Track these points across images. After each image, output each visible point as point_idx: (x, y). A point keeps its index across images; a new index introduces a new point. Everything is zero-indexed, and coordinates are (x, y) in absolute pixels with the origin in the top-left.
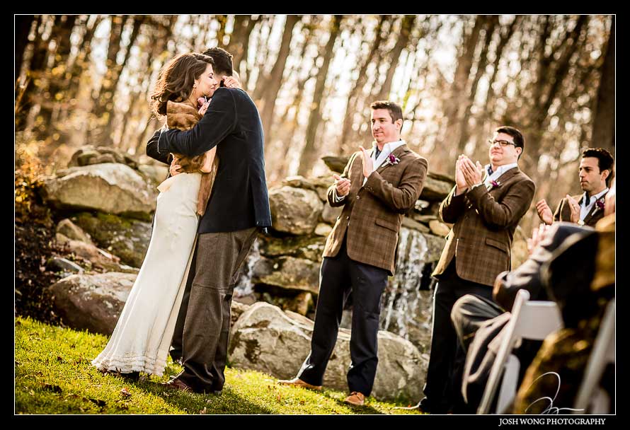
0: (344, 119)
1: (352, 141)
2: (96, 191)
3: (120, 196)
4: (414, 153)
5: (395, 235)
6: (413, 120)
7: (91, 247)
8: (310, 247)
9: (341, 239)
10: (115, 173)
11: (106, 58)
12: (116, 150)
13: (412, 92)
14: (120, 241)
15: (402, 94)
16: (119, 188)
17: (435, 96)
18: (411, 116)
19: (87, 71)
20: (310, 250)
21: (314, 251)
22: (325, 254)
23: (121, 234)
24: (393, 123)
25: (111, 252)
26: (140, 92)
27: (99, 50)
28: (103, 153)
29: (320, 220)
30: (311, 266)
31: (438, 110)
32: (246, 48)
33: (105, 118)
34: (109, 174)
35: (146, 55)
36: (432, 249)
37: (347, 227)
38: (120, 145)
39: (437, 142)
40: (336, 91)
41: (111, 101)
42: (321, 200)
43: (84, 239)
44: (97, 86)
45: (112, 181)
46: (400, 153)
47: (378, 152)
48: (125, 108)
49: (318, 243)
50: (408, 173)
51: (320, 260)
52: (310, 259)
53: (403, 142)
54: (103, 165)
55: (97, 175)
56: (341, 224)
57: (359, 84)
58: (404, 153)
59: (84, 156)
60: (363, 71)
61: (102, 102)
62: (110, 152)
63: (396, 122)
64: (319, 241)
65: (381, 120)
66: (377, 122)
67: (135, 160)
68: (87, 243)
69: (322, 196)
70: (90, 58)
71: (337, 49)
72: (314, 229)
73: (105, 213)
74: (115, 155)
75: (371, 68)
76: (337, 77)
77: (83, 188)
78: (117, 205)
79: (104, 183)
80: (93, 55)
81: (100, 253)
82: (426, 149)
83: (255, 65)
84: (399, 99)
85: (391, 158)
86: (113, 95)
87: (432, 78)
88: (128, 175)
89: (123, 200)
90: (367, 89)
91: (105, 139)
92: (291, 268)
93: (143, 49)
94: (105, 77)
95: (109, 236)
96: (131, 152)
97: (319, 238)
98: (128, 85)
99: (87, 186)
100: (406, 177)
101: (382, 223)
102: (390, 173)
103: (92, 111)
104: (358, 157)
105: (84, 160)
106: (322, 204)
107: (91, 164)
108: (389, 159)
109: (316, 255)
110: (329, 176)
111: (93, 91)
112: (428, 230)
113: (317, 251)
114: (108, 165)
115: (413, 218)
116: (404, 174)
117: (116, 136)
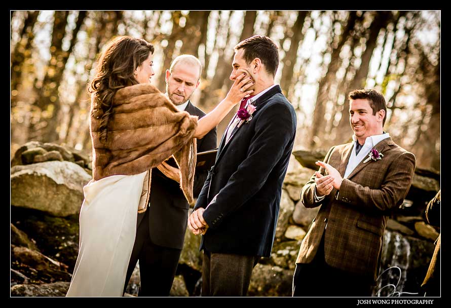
0: (314, 108)
1: (324, 132)
2: (42, 192)
3: (68, 197)
4: (399, 147)
5: (378, 239)
6: (393, 108)
7: (36, 254)
8: (280, 252)
9: (317, 243)
10: (62, 172)
11: (50, 44)
12: (63, 146)
13: (392, 77)
14: (69, 247)
15: (380, 79)
16: (68, 188)
17: (417, 80)
18: (391, 105)
19: (30, 59)
20: (280, 255)
21: (284, 256)
22: (298, 261)
23: (70, 240)
24: (374, 114)
25: (58, 259)
26: (88, 81)
27: (43, 36)
28: (49, 149)
29: (291, 221)
30: (281, 274)
31: (421, 96)
32: (204, 31)
33: (49, 111)
34: (56, 173)
35: (93, 41)
36: (418, 254)
37: (325, 230)
38: (66, 140)
39: (419, 132)
40: (306, 77)
41: (55, 92)
42: (292, 199)
43: (29, 245)
44: (41, 75)
45: (60, 180)
46: (384, 147)
47: (359, 146)
48: (72, 99)
49: (288, 248)
50: (394, 169)
51: (291, 266)
52: (280, 266)
53: (387, 135)
54: (49, 162)
55: (43, 174)
56: (317, 227)
57: (332, 69)
58: (389, 148)
59: (28, 154)
60: (336, 53)
61: (46, 94)
62: (57, 149)
63: (377, 114)
64: (290, 245)
65: (361, 112)
66: (356, 113)
67: (85, 157)
68: (33, 250)
69: (292, 196)
70: (33, 45)
71: (306, 30)
72: (284, 232)
73: (51, 215)
74: (62, 152)
75: (346, 50)
76: (307, 61)
77: (29, 188)
78: (65, 207)
79: (51, 182)
80: (36, 42)
81: (47, 260)
82: (408, 141)
83: (214, 49)
84: (376, 84)
85: (373, 153)
86: (58, 85)
87: (414, 60)
88: (76, 173)
89: (71, 201)
90: (340, 74)
91: (50, 134)
92: (259, 275)
93: (90, 34)
94: (50, 65)
95: (56, 241)
96: (79, 147)
97: (291, 242)
98: (75, 73)
99: (32, 186)
100: (390, 175)
101: (365, 226)
102: (372, 170)
103: (35, 104)
104: (337, 152)
105: (28, 158)
106: (292, 203)
107: (36, 162)
108: (371, 154)
109: (287, 261)
110: (301, 172)
111: (36, 80)
112: (412, 232)
113: (287, 257)
114: (56, 163)
115: (395, 219)
116: (389, 170)
117: (62, 131)
